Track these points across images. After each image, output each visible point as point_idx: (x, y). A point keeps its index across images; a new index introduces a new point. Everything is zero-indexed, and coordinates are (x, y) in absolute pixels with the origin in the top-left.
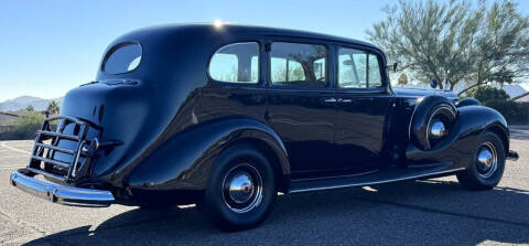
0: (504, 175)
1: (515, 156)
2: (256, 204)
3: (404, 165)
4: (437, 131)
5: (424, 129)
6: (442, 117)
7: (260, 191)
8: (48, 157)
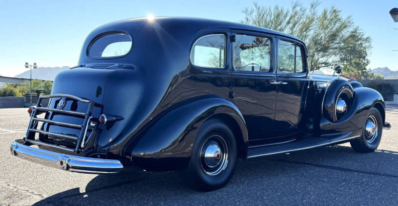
0: (381, 140)
1: (388, 126)
2: (224, 168)
3: (318, 134)
4: (341, 107)
5: (333, 106)
6: (344, 97)
7: (226, 157)
8: (42, 129)
